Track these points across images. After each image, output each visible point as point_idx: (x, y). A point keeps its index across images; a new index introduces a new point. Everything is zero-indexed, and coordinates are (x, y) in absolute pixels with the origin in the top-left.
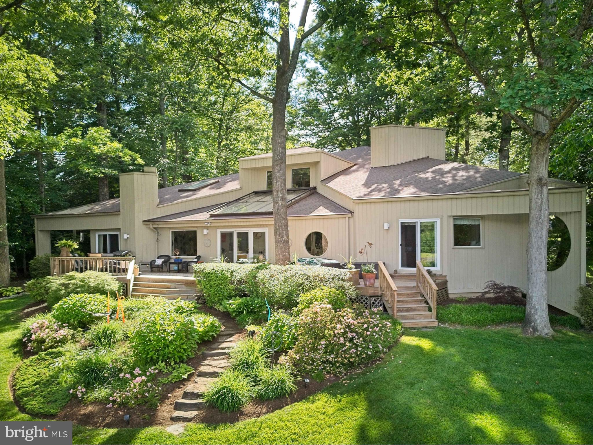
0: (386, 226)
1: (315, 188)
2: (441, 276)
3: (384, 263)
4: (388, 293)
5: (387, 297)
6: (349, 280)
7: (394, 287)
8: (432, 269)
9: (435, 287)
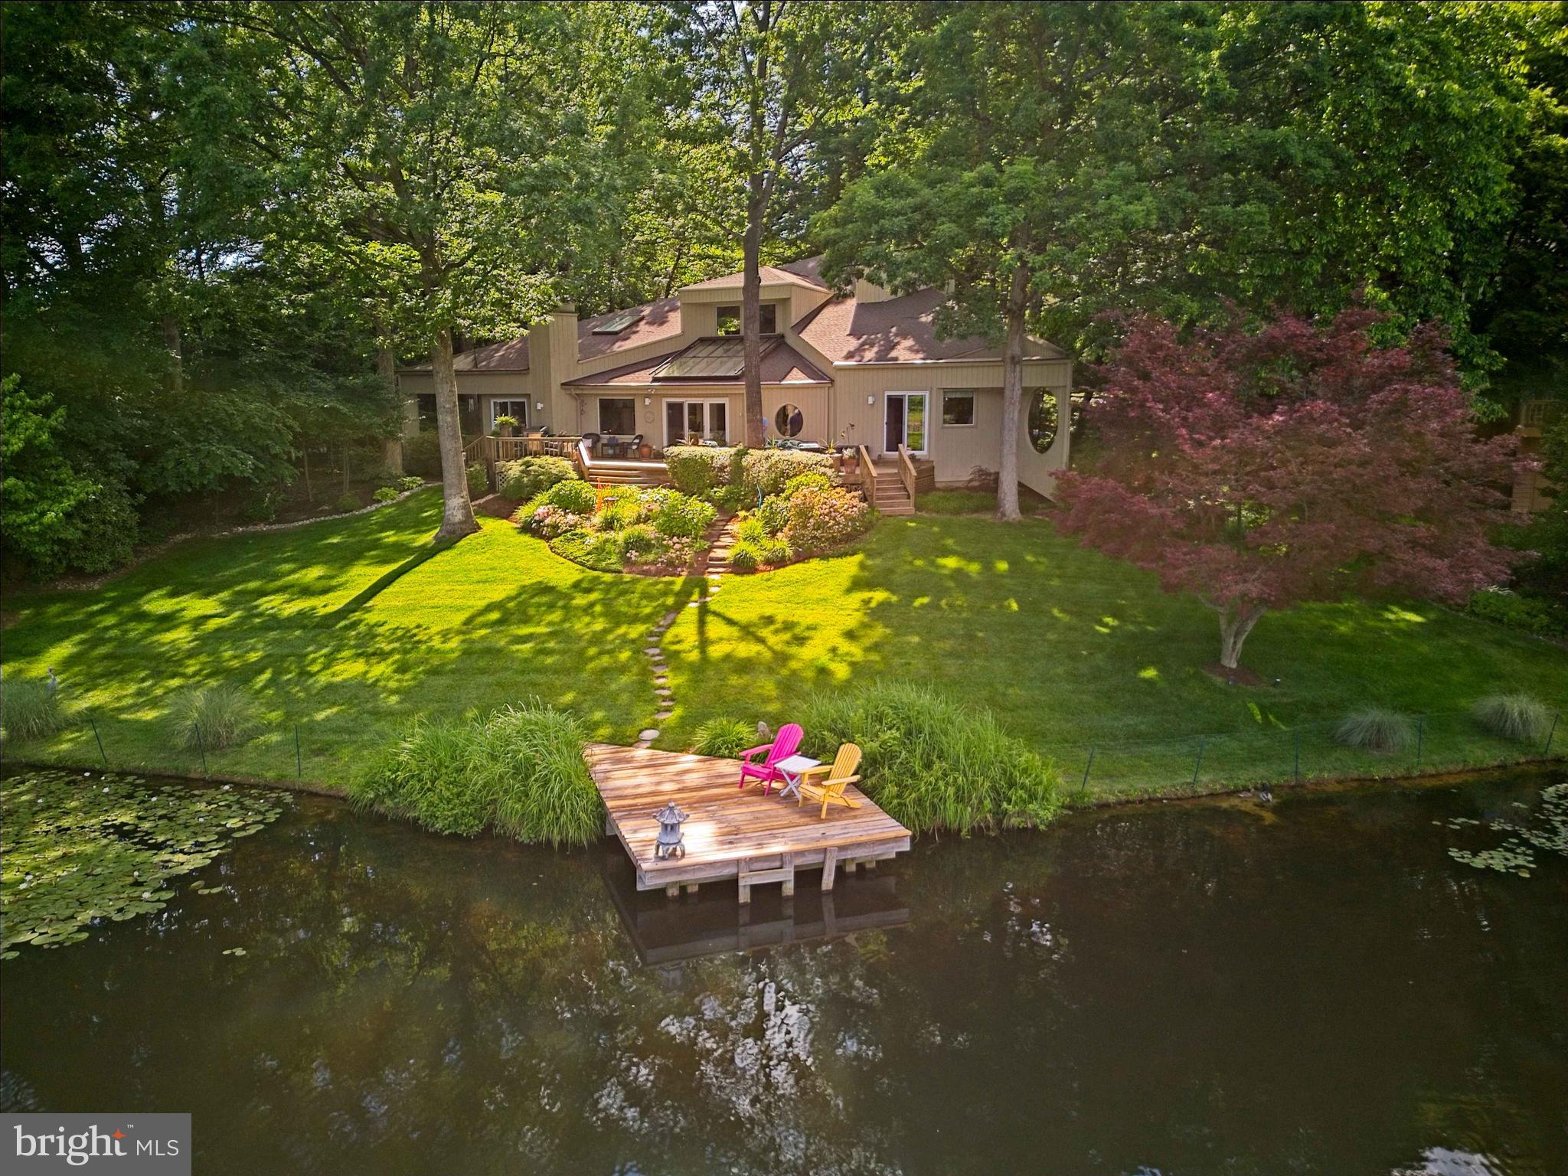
0: (871, 400)
1: (782, 336)
2: (928, 461)
3: (867, 448)
4: (868, 480)
5: (868, 485)
6: (831, 467)
7: (874, 474)
8: (916, 453)
9: (914, 473)
